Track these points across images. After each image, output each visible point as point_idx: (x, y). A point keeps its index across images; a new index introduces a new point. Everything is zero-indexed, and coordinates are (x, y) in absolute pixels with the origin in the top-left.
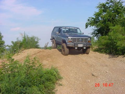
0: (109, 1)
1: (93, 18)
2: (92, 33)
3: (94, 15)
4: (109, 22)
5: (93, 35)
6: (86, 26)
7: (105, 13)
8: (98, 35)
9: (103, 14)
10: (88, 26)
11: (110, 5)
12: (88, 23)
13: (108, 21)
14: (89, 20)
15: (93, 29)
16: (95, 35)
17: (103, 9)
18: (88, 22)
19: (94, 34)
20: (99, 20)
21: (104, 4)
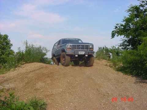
0: (144, 3)
1: (122, 25)
2: (120, 44)
3: (124, 21)
4: (142, 31)
5: (122, 47)
6: (112, 35)
7: (138, 19)
8: (129, 47)
9: (135, 20)
10: (115, 35)
11: (145, 8)
12: (116, 32)
13: (141, 29)
14: (116, 27)
15: (121, 40)
16: (124, 47)
17: (135, 13)
18: (116, 30)
19: (123, 45)
20: (130, 27)
21: (137, 6)
